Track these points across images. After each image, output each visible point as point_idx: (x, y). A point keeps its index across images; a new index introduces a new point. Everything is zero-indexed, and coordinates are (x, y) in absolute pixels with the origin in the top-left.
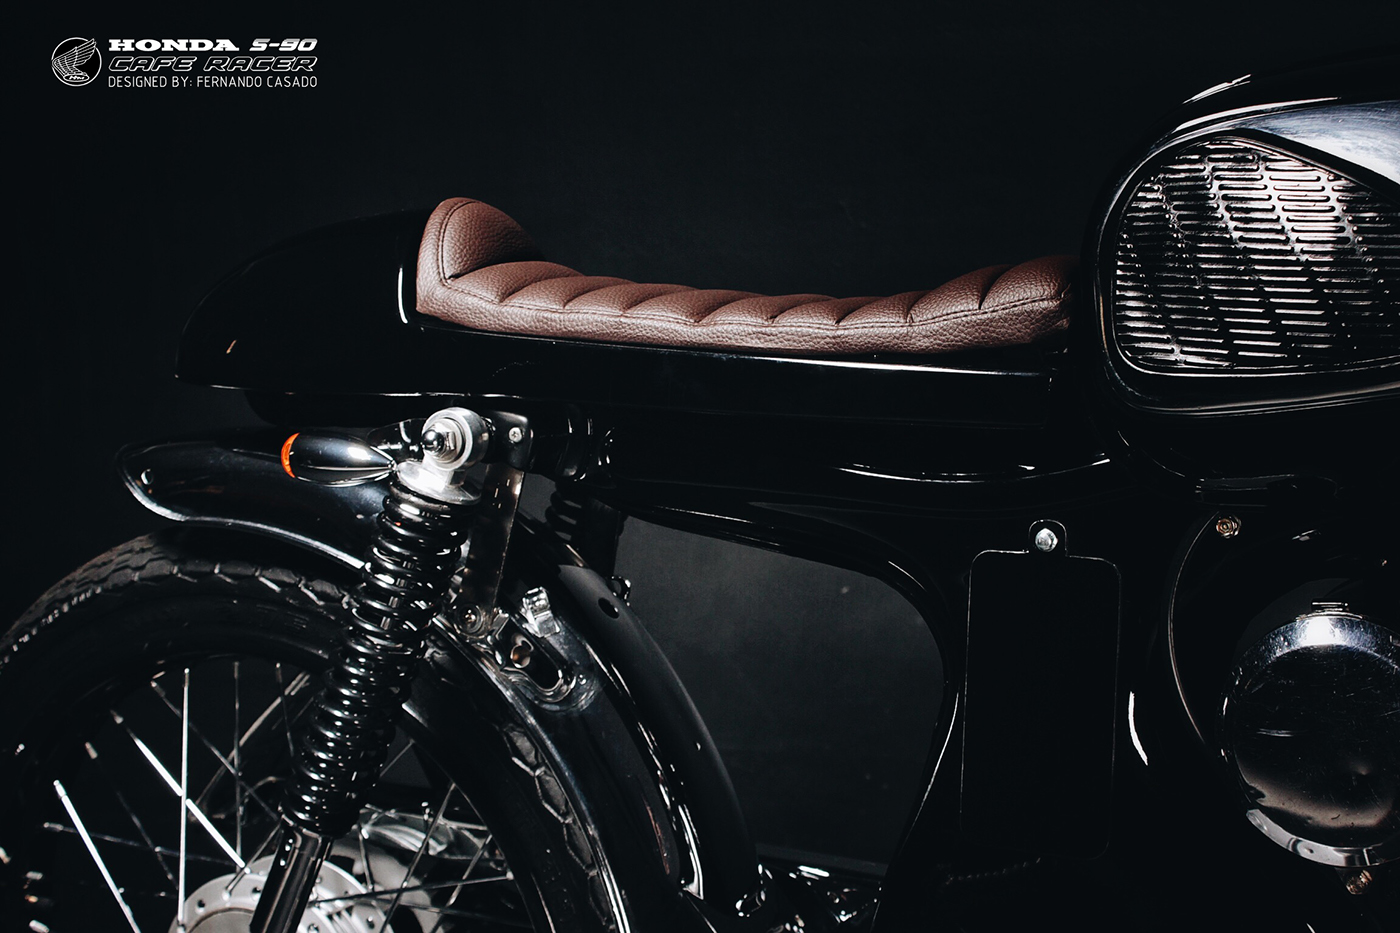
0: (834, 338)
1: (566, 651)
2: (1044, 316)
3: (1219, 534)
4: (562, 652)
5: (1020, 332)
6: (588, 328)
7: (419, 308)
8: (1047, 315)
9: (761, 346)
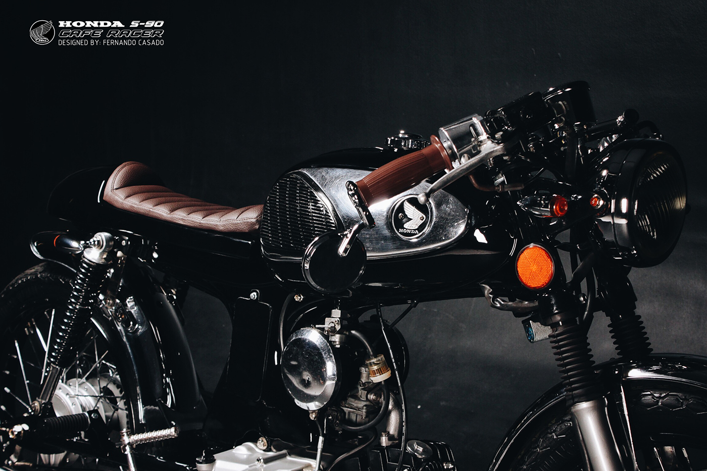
0: (200, 223)
1: (137, 316)
2: (251, 224)
3: (295, 299)
4: (135, 316)
5: (245, 228)
6: (142, 211)
7: (104, 198)
8: (253, 224)
9: (182, 223)
